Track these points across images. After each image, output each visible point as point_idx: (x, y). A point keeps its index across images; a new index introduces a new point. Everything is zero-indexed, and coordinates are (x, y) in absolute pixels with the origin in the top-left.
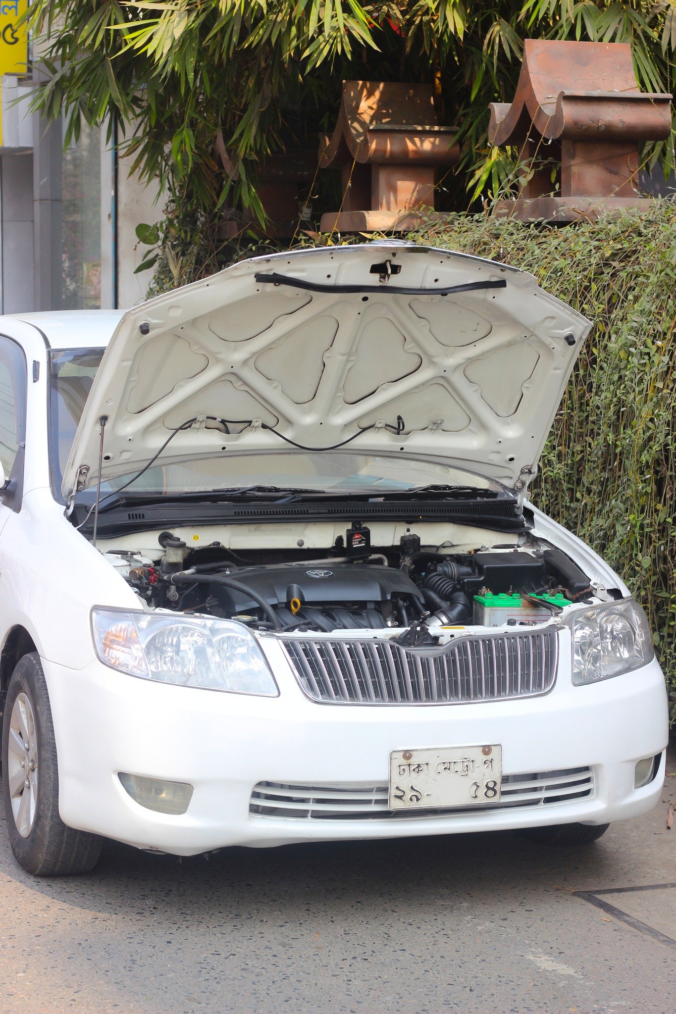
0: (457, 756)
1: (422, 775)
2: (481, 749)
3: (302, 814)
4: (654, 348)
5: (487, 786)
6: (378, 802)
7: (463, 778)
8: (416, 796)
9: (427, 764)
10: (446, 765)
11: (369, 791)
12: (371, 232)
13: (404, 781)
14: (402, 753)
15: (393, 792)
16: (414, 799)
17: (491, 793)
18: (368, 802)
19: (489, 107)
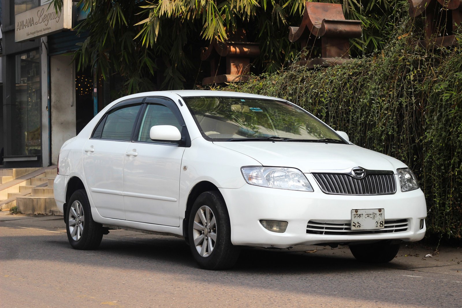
0: (371, 212)
1: (361, 218)
2: (378, 210)
3: (321, 233)
4: (381, 100)
5: (380, 223)
6: (346, 229)
7: (373, 220)
8: (359, 225)
9: (362, 214)
10: (368, 215)
11: (342, 225)
12: (229, 82)
13: (356, 220)
14: (355, 210)
15: (352, 224)
16: (359, 226)
17: (381, 225)
18: (342, 229)
19: (289, 28)
